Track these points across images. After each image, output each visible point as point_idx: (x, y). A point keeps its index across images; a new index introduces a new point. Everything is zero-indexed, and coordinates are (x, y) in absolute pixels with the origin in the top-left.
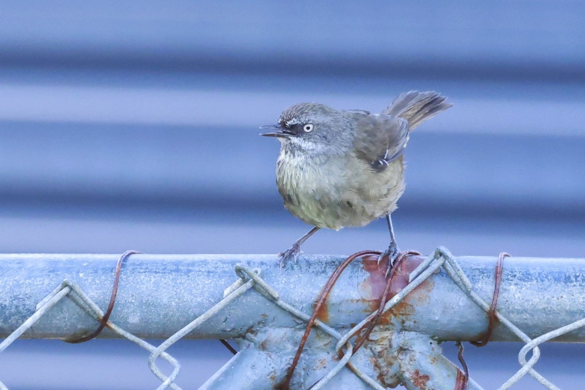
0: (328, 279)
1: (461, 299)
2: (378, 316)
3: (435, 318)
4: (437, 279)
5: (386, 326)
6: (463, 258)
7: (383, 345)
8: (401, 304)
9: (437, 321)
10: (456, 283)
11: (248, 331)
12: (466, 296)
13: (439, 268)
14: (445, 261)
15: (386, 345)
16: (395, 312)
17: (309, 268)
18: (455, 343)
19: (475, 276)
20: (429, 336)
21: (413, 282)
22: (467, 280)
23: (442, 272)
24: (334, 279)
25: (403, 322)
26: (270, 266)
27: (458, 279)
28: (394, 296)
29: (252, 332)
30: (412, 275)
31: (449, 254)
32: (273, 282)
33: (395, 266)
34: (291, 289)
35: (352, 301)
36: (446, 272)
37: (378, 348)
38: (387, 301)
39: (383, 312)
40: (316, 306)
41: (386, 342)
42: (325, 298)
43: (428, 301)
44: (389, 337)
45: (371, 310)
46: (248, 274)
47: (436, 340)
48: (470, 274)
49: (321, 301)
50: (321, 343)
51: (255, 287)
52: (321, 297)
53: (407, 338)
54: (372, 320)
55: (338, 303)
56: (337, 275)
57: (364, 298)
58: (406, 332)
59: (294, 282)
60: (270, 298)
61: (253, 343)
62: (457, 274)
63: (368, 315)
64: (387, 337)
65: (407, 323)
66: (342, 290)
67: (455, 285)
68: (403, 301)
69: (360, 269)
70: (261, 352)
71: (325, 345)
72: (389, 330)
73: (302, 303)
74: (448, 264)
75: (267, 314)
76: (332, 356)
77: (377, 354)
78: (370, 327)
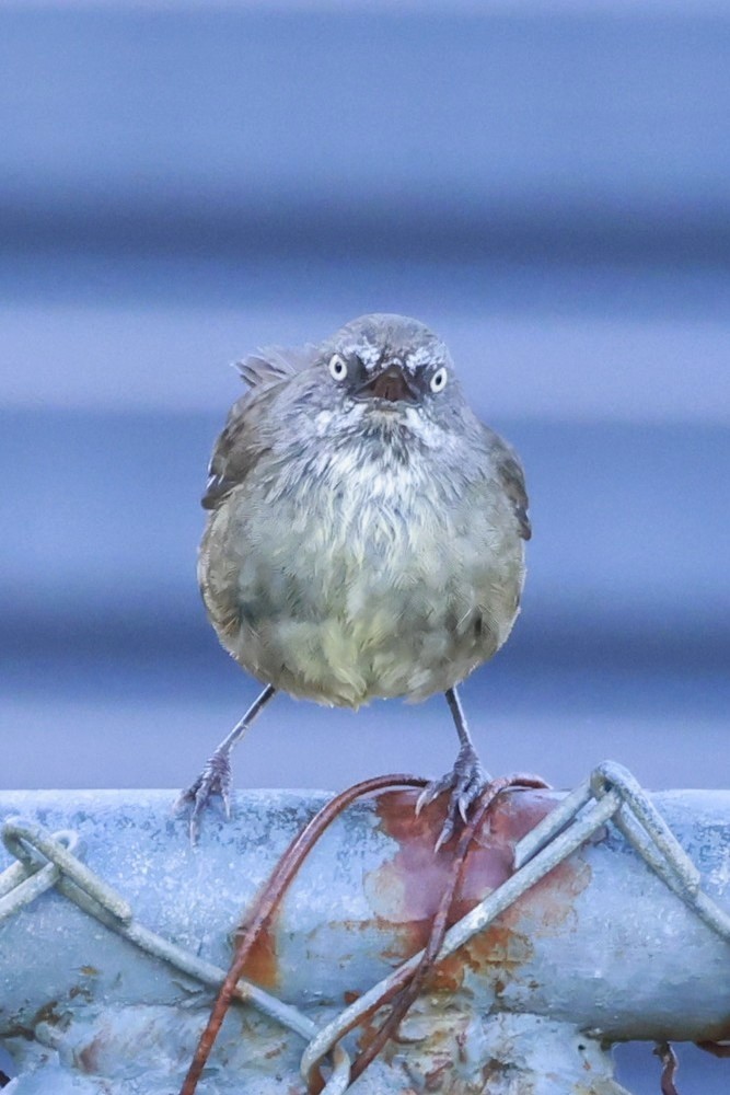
0: (275, 862)
1: (670, 918)
2: (424, 969)
3: (592, 973)
4: (599, 860)
5: (449, 1000)
6: (675, 795)
7: (440, 1053)
8: (491, 934)
9: (597, 983)
10: (653, 869)
11: (40, 1017)
12: (683, 908)
13: (603, 827)
14: (620, 806)
15: (448, 1054)
16: (474, 956)
17: (221, 828)
18: (652, 1045)
19: (708, 847)
20: (576, 1025)
21: (527, 868)
22: (684, 861)
23: (612, 837)
24: (294, 862)
25: (499, 986)
26: (105, 825)
27: (658, 859)
28: (472, 909)
29: (54, 1020)
30: (522, 849)
31: (631, 783)
32: (114, 873)
33: (475, 822)
34: (169, 891)
35: (347, 924)
36: (623, 838)
37: (427, 1064)
38: (449, 925)
39: (440, 958)
40: (239, 940)
41: (449, 1046)
42: (268, 918)
43: (571, 924)
44: (458, 1032)
45: (402, 951)
46: (39, 849)
47: (596, 1037)
48: (693, 842)
49: (257, 927)
50: (256, 1051)
51: (61, 887)
52: (258, 913)
53: (511, 1033)
54: (408, 981)
55: (307, 932)
56: (302, 849)
57: (385, 916)
58: (509, 1016)
59: (176, 870)
60: (107, 919)
61: (57, 1053)
62: (656, 842)
63: (396, 967)
64: (452, 1030)
65: (510, 991)
66: (316, 893)
67: (650, 875)
68: (497, 924)
69: (369, 833)
70: (81, 1078)
71: (269, 1056)
72: (458, 1010)
73: (199, 932)
74: (631, 814)
75: (97, 965)
76: (290, 1089)
77: (423, 1081)
78: (401, 1000)
